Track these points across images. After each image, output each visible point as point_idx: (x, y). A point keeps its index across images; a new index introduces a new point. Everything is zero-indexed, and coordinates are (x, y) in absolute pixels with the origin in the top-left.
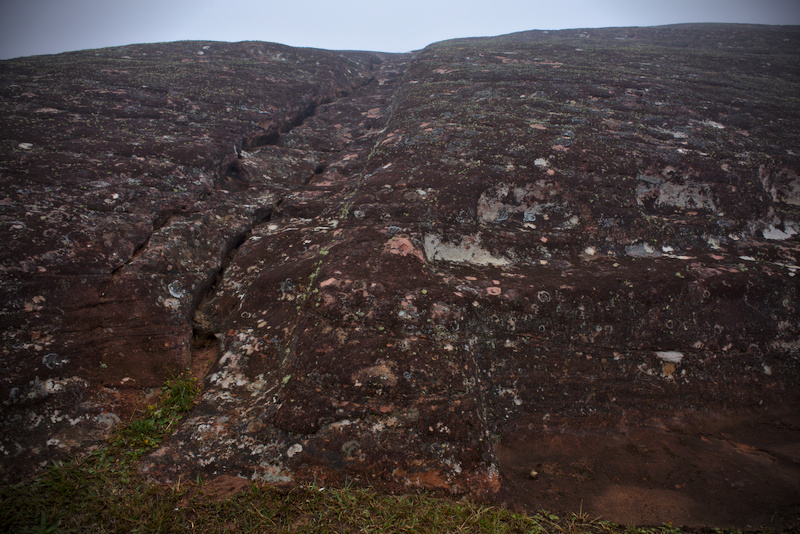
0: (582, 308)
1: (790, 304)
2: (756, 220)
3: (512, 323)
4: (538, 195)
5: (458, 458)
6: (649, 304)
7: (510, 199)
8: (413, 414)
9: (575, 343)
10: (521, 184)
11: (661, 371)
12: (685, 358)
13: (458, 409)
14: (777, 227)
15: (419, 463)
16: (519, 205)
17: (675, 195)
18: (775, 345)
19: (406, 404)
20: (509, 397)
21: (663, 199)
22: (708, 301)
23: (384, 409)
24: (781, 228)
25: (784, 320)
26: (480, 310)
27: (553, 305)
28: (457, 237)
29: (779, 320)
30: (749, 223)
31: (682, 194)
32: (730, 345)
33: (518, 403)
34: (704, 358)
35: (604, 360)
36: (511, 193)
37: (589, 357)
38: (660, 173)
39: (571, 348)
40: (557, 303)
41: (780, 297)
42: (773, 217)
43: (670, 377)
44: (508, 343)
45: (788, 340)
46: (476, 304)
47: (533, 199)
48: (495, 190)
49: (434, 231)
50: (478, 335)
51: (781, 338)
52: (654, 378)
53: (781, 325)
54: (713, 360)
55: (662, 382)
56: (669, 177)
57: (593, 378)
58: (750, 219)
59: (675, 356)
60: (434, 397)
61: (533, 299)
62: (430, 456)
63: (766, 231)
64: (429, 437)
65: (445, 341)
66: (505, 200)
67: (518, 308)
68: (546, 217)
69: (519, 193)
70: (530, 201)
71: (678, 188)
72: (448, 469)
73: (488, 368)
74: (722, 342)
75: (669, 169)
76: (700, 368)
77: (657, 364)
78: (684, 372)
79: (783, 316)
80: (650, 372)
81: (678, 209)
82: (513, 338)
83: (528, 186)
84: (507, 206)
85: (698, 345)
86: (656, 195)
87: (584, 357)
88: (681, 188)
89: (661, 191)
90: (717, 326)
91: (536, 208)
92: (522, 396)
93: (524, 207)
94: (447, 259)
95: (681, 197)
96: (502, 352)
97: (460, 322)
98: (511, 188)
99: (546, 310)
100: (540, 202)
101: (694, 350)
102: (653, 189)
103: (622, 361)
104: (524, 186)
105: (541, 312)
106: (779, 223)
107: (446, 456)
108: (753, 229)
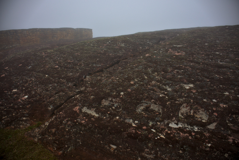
0: (96, 130)
1: (151, 146)
2: (168, 120)
3: (83, 129)
4: (117, 101)
5: (56, 148)
6: (111, 134)
7: (111, 101)
8: (54, 138)
9: (94, 136)
10: (114, 98)
11: (111, 149)
12: (117, 148)
13: (62, 140)
14: (175, 123)
15: (51, 146)
16: (114, 102)
17: (155, 107)
18: (143, 154)
19: (54, 136)
20: (79, 142)
21: (152, 107)
22: (126, 138)
23: (51, 136)
24: (177, 124)
25: (148, 149)
26: (78, 125)
27: (91, 128)
28: (90, 108)
29: (146, 148)
30: (165, 120)
31: (157, 107)
32: (130, 150)
33: (81, 143)
34: (122, 150)
35: (98, 142)
36: (112, 100)
37: (96, 140)
38: (150, 101)
39: (93, 137)
40: (92, 127)
41: (148, 143)
42: (174, 120)
43: (112, 151)
44: (81, 132)
45: (147, 154)
46: (77, 123)
47: (117, 102)
48: (108, 99)
49: (86, 106)
50: (76, 129)
51: (145, 153)
52: (108, 150)
53: (146, 150)
54: (124, 151)
55: (110, 151)
56: (153, 102)
57: (95, 144)
58: (165, 119)
59: (114, 147)
60: (59, 137)
61: (88, 126)
62: (53, 145)
63: (171, 124)
64: (54, 142)
65: (67, 128)
66: (110, 101)
67: (85, 126)
68: (118, 106)
69: (114, 100)
70: (116, 102)
71: (156, 106)
72: (54, 148)
73: (76, 135)
74: (127, 148)
75: (153, 100)
76: (120, 152)
77: (110, 147)
78: (116, 151)
79: (148, 148)
80: (108, 148)
81: (155, 111)
82: (82, 132)
83: (116, 99)
84: (111, 102)
85: (120, 146)
86: (150, 106)
87: (95, 140)
88: (157, 106)
89: (151, 105)
90: (127, 144)
91: (117, 104)
92: (81, 142)
93: (115, 103)
94: (87, 112)
95: (157, 108)
96: (80, 133)
97: (71, 126)
98: (112, 99)
99: (90, 128)
100: (118, 103)
101: (119, 147)
102: (149, 105)
103: (102, 143)
104: (115, 99)
105: (89, 128)
106: (176, 122)
107: (55, 146)
108: (166, 122)
